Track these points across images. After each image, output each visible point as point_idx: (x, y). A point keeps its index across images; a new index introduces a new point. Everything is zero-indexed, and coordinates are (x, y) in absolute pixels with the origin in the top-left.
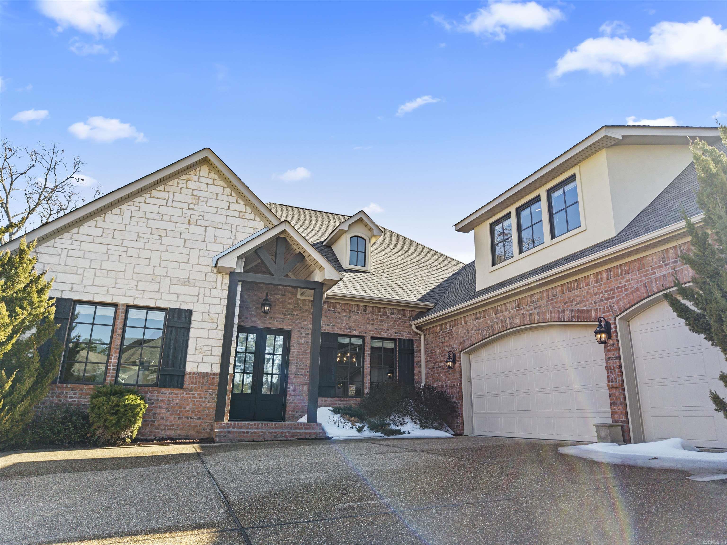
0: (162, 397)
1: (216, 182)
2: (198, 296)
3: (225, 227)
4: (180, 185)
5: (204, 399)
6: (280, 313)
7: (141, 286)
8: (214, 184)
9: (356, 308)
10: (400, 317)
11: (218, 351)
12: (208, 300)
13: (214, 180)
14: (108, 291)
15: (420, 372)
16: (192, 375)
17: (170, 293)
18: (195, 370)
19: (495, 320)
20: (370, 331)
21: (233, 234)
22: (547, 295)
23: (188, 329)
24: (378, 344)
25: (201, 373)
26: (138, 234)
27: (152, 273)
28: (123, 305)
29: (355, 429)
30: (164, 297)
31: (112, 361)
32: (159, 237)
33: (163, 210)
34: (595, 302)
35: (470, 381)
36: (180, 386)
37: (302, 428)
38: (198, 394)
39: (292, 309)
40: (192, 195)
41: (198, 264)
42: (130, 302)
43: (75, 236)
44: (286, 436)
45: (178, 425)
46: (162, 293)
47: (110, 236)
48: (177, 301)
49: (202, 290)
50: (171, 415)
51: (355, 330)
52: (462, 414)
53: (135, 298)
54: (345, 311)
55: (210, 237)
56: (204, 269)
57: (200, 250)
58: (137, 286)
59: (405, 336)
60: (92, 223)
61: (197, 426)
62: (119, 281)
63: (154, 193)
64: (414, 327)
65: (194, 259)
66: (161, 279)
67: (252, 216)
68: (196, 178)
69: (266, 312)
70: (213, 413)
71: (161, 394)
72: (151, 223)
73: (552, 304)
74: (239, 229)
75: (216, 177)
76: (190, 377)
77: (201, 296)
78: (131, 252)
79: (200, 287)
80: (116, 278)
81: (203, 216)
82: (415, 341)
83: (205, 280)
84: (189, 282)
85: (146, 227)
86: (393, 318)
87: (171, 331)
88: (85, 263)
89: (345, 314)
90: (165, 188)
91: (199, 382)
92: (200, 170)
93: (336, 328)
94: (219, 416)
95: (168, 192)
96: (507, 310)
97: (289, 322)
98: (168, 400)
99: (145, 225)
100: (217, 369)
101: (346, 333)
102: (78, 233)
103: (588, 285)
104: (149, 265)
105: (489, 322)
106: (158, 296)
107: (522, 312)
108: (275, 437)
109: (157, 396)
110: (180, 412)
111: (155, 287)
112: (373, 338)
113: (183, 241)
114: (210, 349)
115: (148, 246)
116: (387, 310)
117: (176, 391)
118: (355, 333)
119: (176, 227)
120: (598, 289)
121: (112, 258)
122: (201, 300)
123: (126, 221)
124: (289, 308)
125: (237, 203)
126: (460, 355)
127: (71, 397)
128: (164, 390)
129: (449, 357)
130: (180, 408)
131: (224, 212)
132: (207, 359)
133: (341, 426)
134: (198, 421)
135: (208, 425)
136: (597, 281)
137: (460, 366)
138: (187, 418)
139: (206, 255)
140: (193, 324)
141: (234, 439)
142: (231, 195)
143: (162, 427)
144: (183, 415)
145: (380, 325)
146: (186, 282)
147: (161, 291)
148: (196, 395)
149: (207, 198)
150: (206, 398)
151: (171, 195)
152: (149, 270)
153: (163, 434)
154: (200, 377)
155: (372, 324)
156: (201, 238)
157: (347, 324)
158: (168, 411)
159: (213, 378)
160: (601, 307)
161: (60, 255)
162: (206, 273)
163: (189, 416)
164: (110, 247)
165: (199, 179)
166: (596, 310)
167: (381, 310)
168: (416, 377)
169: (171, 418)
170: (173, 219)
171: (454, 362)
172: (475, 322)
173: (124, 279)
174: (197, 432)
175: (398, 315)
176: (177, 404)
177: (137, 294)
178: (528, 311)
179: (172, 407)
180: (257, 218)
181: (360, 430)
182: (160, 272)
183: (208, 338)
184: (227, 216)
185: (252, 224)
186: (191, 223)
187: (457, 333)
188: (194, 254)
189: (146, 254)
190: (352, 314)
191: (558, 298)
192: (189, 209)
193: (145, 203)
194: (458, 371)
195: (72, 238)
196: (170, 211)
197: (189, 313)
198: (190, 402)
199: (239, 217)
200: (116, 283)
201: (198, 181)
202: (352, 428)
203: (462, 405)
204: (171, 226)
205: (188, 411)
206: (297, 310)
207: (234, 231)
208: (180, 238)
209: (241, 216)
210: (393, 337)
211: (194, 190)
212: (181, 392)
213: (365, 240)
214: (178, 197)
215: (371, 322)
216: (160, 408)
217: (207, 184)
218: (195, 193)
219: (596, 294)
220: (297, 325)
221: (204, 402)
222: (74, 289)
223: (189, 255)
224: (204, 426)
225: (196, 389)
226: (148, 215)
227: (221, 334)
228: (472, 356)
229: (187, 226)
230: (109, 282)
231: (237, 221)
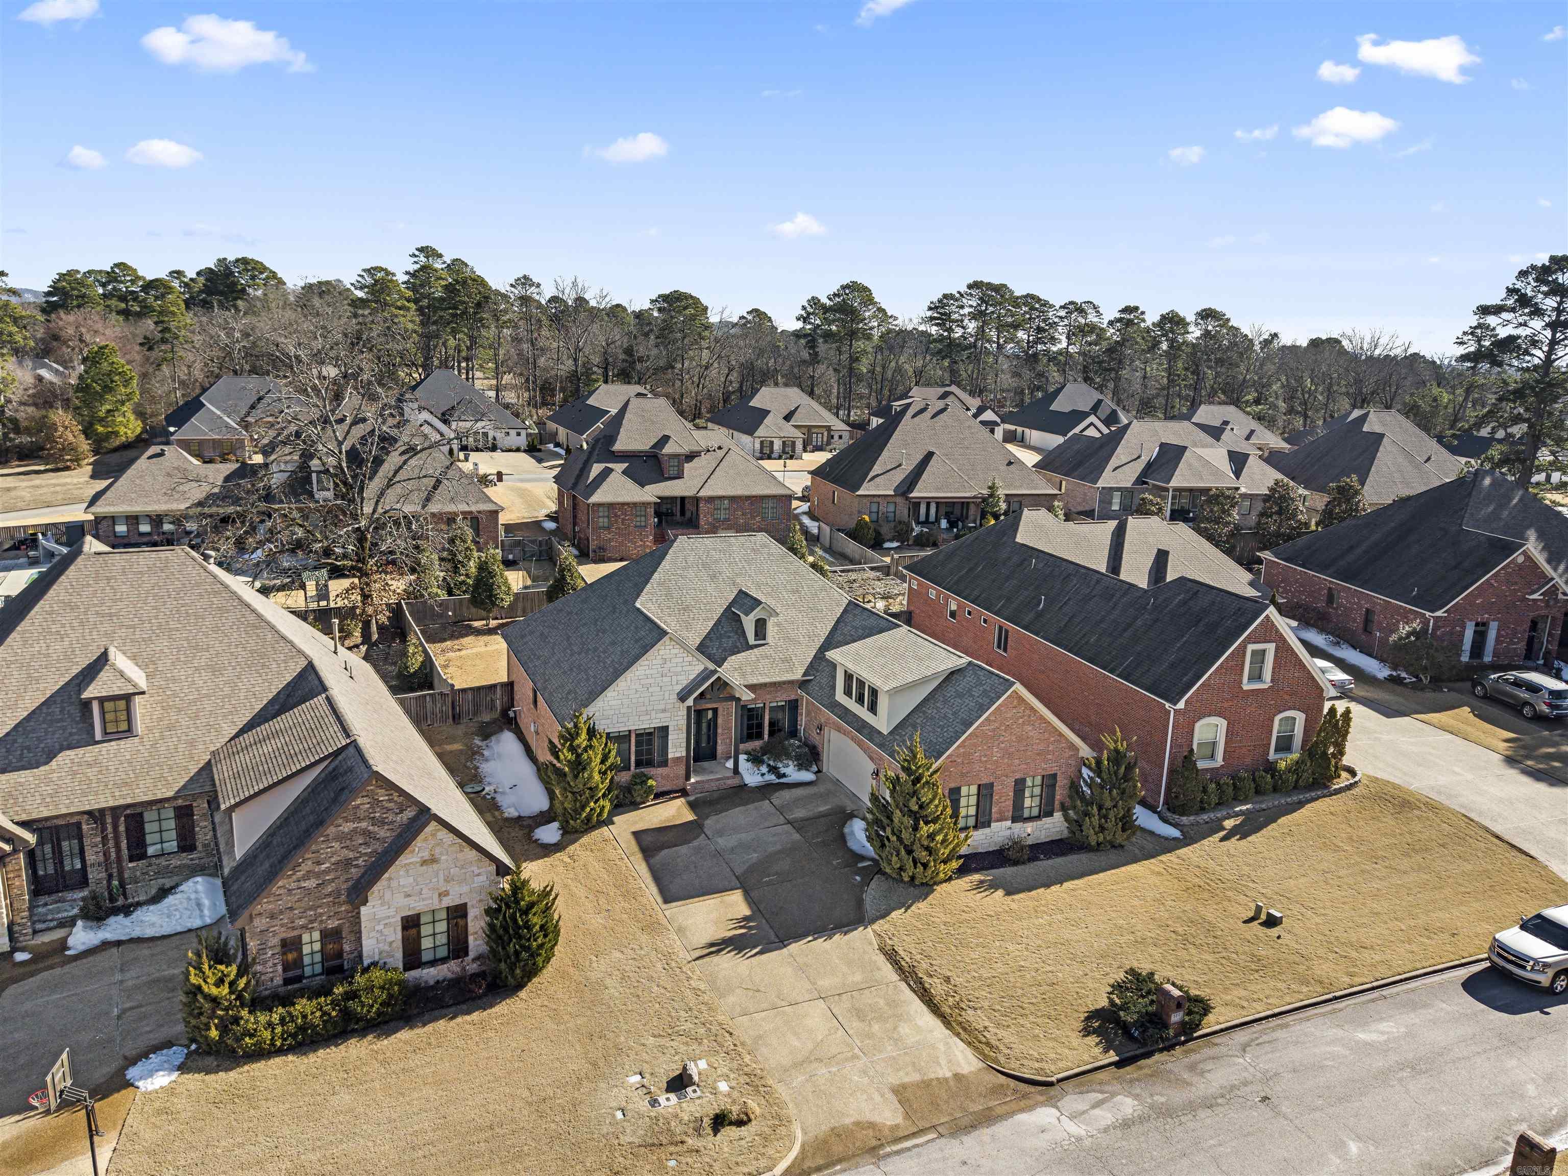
1: (675, 646)
2: (671, 717)
3: (682, 673)
4: (655, 654)
5: (679, 771)
7: (642, 718)
8: (673, 648)
11: (684, 745)
12: (676, 719)
13: (673, 645)
14: (623, 725)
16: (672, 759)
17: (656, 718)
18: (673, 757)
20: (769, 699)
21: (687, 677)
23: (668, 735)
24: (774, 705)
25: (676, 756)
26: (637, 690)
27: (646, 710)
28: (633, 730)
29: (760, 775)
30: (654, 721)
31: (632, 758)
32: (647, 689)
33: (646, 672)
36: (666, 765)
37: (731, 779)
40: (662, 659)
41: (670, 699)
42: (637, 728)
46: (652, 719)
47: (623, 694)
48: (660, 722)
49: (673, 713)
52: (823, 760)
53: (638, 725)
55: (674, 683)
58: (639, 718)
59: (793, 697)
61: (677, 784)
62: (630, 718)
64: (799, 693)
65: (667, 697)
66: (651, 712)
68: (663, 648)
70: (684, 777)
71: (657, 771)
76: (671, 761)
77: (673, 717)
78: (634, 701)
79: (671, 712)
80: (628, 717)
81: (669, 670)
83: (674, 708)
85: (639, 684)
86: (785, 687)
87: (660, 739)
88: (612, 712)
90: (647, 658)
91: (676, 762)
92: (665, 642)
94: (688, 779)
98: (662, 773)
100: (684, 754)
101: (753, 703)
104: (644, 706)
106: (650, 721)
108: (718, 788)
109: (656, 773)
110: (668, 778)
111: (648, 717)
112: (770, 702)
113: (660, 687)
114: (680, 744)
115: (642, 695)
117: (665, 769)
118: (758, 701)
119: (655, 680)
121: (625, 706)
122: (672, 719)
123: (629, 684)
125: (687, 656)
128: (659, 769)
129: (818, 727)
130: (668, 776)
131: (680, 664)
132: (679, 749)
133: (753, 773)
134: (677, 782)
135: (682, 783)
137: (824, 734)
138: (672, 780)
139: (673, 693)
140: (670, 733)
141: (698, 792)
142: (684, 652)
143: (661, 787)
145: (775, 693)
146: (664, 711)
148: (675, 769)
149: (671, 658)
150: (680, 769)
151: (650, 661)
152: (644, 709)
153: (661, 790)
154: (676, 760)
155: (770, 694)
156: (669, 683)
158: (662, 779)
159: (683, 756)
161: (600, 711)
162: (674, 703)
164: (623, 700)
165: (665, 647)
167: (777, 684)
168: (799, 722)
169: (664, 782)
170: (653, 676)
171: (820, 731)
175: (788, 687)
176: (666, 775)
177: (638, 722)
179: (664, 776)
181: (763, 775)
182: (650, 708)
183: (678, 739)
184: (682, 666)
186: (663, 676)
188: (667, 693)
189: (641, 700)
190: (757, 690)
192: (661, 667)
193: (638, 670)
194: (822, 736)
196: (651, 672)
197: (667, 727)
198: (672, 773)
201: (665, 649)
202: (759, 773)
203: (823, 756)
204: (652, 680)
205: (672, 778)
208: (658, 686)
210: (784, 700)
212: (668, 769)
213: (764, 622)
216: (658, 778)
220: (721, 704)
222: (609, 727)
223: (664, 695)
224: (680, 783)
225: (675, 766)
227: (685, 735)
229: (661, 678)
230: (625, 719)
231: (689, 668)
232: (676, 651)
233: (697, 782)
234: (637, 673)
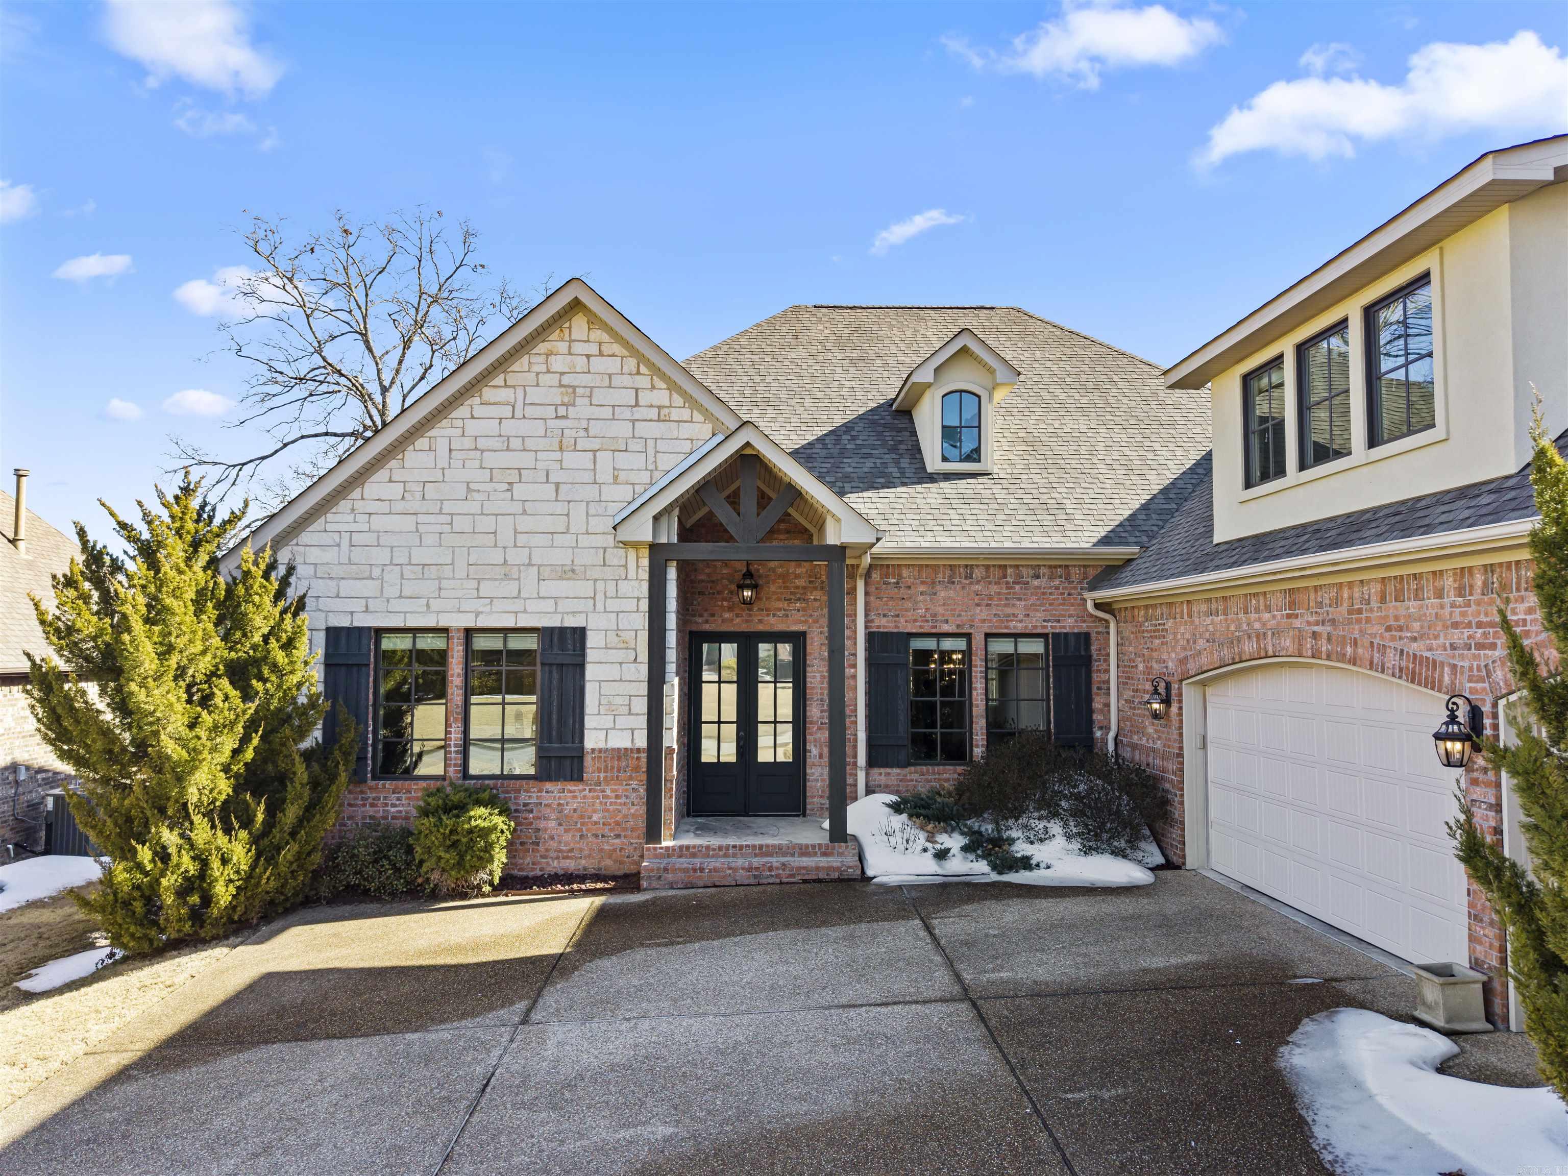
0: (546, 799)
1: (606, 349)
2: (594, 598)
3: (634, 446)
4: (536, 368)
5: (623, 800)
6: (779, 599)
7: (487, 589)
8: (601, 354)
9: (948, 572)
10: (1057, 582)
11: (641, 705)
12: (613, 605)
13: (600, 344)
14: (428, 605)
15: (1108, 705)
16: (596, 754)
17: (540, 598)
18: (602, 745)
19: (1245, 627)
20: (984, 621)
21: (651, 459)
22: (1351, 598)
23: (580, 667)
24: (1005, 647)
25: (613, 749)
26: (468, 487)
27: (502, 561)
28: (458, 630)
29: (929, 855)
30: (532, 606)
31: (453, 736)
32: (506, 486)
33: (509, 427)
34: (1453, 647)
35: (1204, 746)
36: (577, 775)
37: (815, 854)
38: (613, 791)
39: (804, 588)
40: (561, 386)
41: (588, 533)
42: (471, 624)
43: (359, 505)
44: (777, 876)
45: (581, 850)
46: (525, 599)
47: (418, 495)
48: (555, 612)
49: (600, 585)
50: (566, 831)
51: (947, 622)
52: (1183, 823)
53: (477, 614)
54: (923, 583)
55: (605, 475)
56: (600, 541)
57: (588, 503)
58: (478, 589)
59: (1069, 625)
60: (382, 475)
61: (615, 850)
62: (445, 584)
63: (488, 393)
64: (1090, 605)
65: (578, 523)
66: (520, 571)
67: (685, 414)
68: (562, 347)
69: (748, 603)
70: (642, 824)
71: (544, 794)
72: (491, 460)
73: (1359, 621)
74: (661, 446)
75: (605, 337)
76: (593, 759)
77: (600, 597)
78: (461, 524)
79: (595, 580)
80: (439, 579)
81: (586, 430)
82: (1093, 636)
83: (604, 565)
84: (573, 571)
85: (481, 468)
86: (1039, 587)
87: (551, 672)
88: (381, 556)
89: (922, 588)
90: (505, 380)
91: (612, 767)
92: (570, 328)
93: (902, 620)
94: (653, 833)
95: (514, 387)
96: (1268, 609)
97: (799, 616)
98: (559, 804)
99: (477, 464)
100: (641, 741)
101: (927, 629)
102: (363, 499)
103: (1439, 594)
104: (496, 546)
105: (1232, 628)
106: (518, 606)
107: (1297, 623)
108: (755, 877)
109: (538, 798)
110: (583, 824)
111: (511, 588)
112: (988, 636)
113: (553, 487)
114: (627, 702)
115: (489, 508)
116: (1024, 571)
117: (571, 786)
118: (946, 628)
119: (536, 460)
120: (1463, 614)
121: (429, 540)
122: (600, 607)
123: (443, 462)
124: (797, 587)
125: (653, 387)
126: (1180, 689)
127: (394, 805)
128: (549, 786)
129: (1156, 691)
130: (582, 817)
131: (627, 414)
132: (622, 722)
133: (901, 847)
134: (617, 841)
135: (635, 848)
136: (1460, 592)
137: (1181, 715)
138: (596, 836)
139: (600, 511)
140: (591, 655)
141: (677, 883)
142: (638, 373)
143: (555, 855)
144: (588, 830)
145: (1006, 605)
146: (569, 573)
147: (523, 595)
148: (608, 792)
149: (592, 388)
150: (627, 797)
151: (520, 392)
152: (497, 557)
153: (555, 866)
154: (612, 758)
155: (988, 605)
156: (587, 477)
157: (927, 610)
158: (560, 824)
159: (638, 758)
160: (1466, 664)
161: (338, 545)
162: (605, 549)
163: (600, 833)
164: (421, 519)
165: (570, 347)
166: (1454, 667)
167: (1009, 571)
168: (1097, 717)
169: (567, 837)
170: (530, 444)
171: (1167, 701)
172: (1208, 620)
173: (454, 578)
174: (615, 861)
175: (1051, 578)
176: (575, 810)
177: (478, 605)
178: (1309, 623)
179: (567, 816)
180: (698, 417)
181: (942, 855)
182: (517, 557)
183: (621, 680)
184: (634, 421)
185: (686, 430)
186: (564, 447)
187: (1175, 634)
188: (578, 512)
189: (486, 524)
190: (938, 588)
191: (1371, 610)
192: (557, 417)
193: (473, 417)
194: (1175, 723)
195: (353, 510)
196: (523, 428)
197: (580, 634)
198: (598, 806)
199: (659, 420)
200: (440, 589)
201: (570, 354)
202: (925, 850)
203: (1182, 803)
204: (526, 460)
205: (596, 823)
206: (815, 588)
207: (651, 451)
208: (547, 482)
209: (662, 417)
210: (1039, 631)
211: (562, 374)
212: (581, 787)
213: (979, 397)
214: (534, 395)
215: (986, 601)
216: (546, 819)
217: (588, 356)
218: (566, 380)
219: (1455, 625)
220: (816, 621)
221: (625, 804)
222: (371, 608)
223: (568, 515)
224: (629, 850)
225: (607, 781)
226: (482, 443)
227: (644, 669)
228: (1209, 691)
229: (557, 455)
230: (428, 588)
231: (655, 430)
232: (612, 365)
233: (683, 851)
234: (472, 427)
